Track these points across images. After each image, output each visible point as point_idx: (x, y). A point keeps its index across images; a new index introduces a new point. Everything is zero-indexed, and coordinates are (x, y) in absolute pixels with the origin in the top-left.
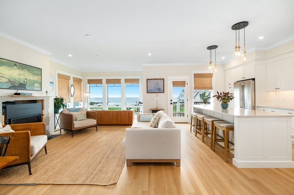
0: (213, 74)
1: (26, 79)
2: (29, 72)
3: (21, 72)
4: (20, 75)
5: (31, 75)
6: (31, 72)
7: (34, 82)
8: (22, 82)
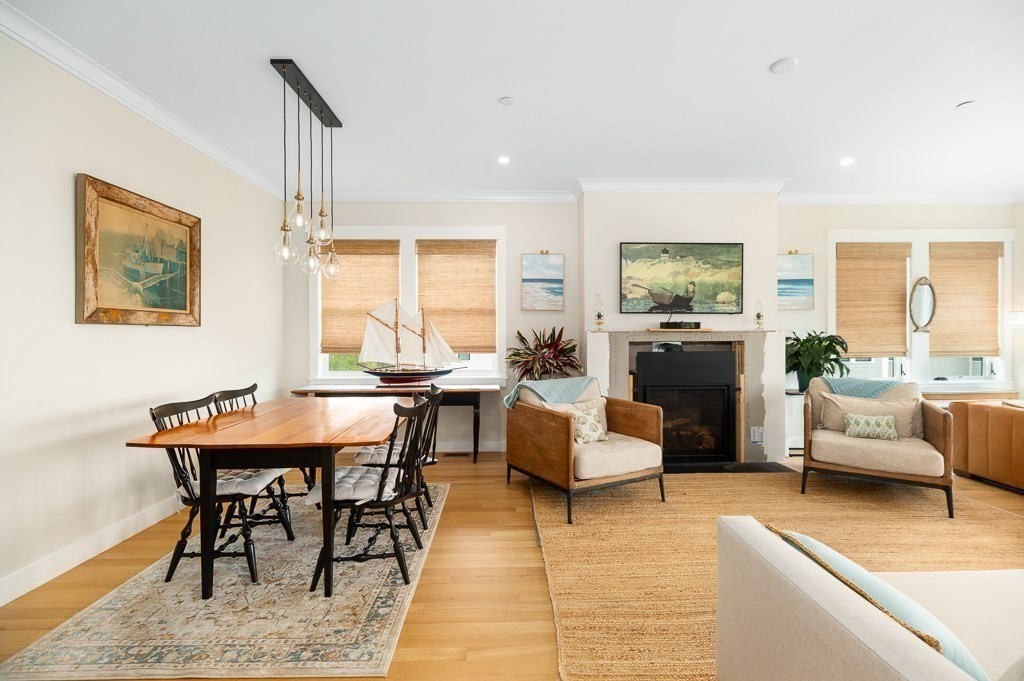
1: (693, 283)
2: (700, 263)
3: (680, 266)
4: (678, 273)
5: (706, 269)
6: (709, 260)
7: (717, 288)
8: (681, 293)
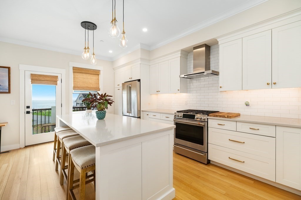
0: (100, 70)
